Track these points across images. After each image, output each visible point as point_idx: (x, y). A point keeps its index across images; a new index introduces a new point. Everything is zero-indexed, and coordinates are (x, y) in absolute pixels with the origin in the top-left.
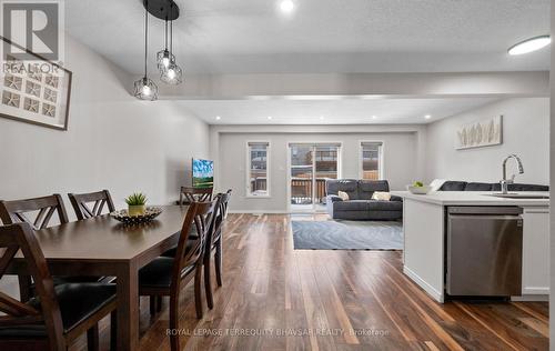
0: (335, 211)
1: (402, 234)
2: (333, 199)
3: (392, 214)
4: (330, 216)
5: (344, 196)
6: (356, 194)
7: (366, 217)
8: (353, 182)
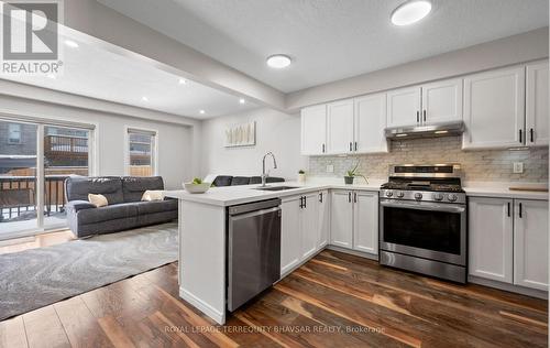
0: (81, 223)
1: (177, 238)
2: (78, 208)
3: (166, 215)
4: (72, 234)
5: (99, 200)
6: (119, 196)
7: (133, 225)
8: (114, 180)
